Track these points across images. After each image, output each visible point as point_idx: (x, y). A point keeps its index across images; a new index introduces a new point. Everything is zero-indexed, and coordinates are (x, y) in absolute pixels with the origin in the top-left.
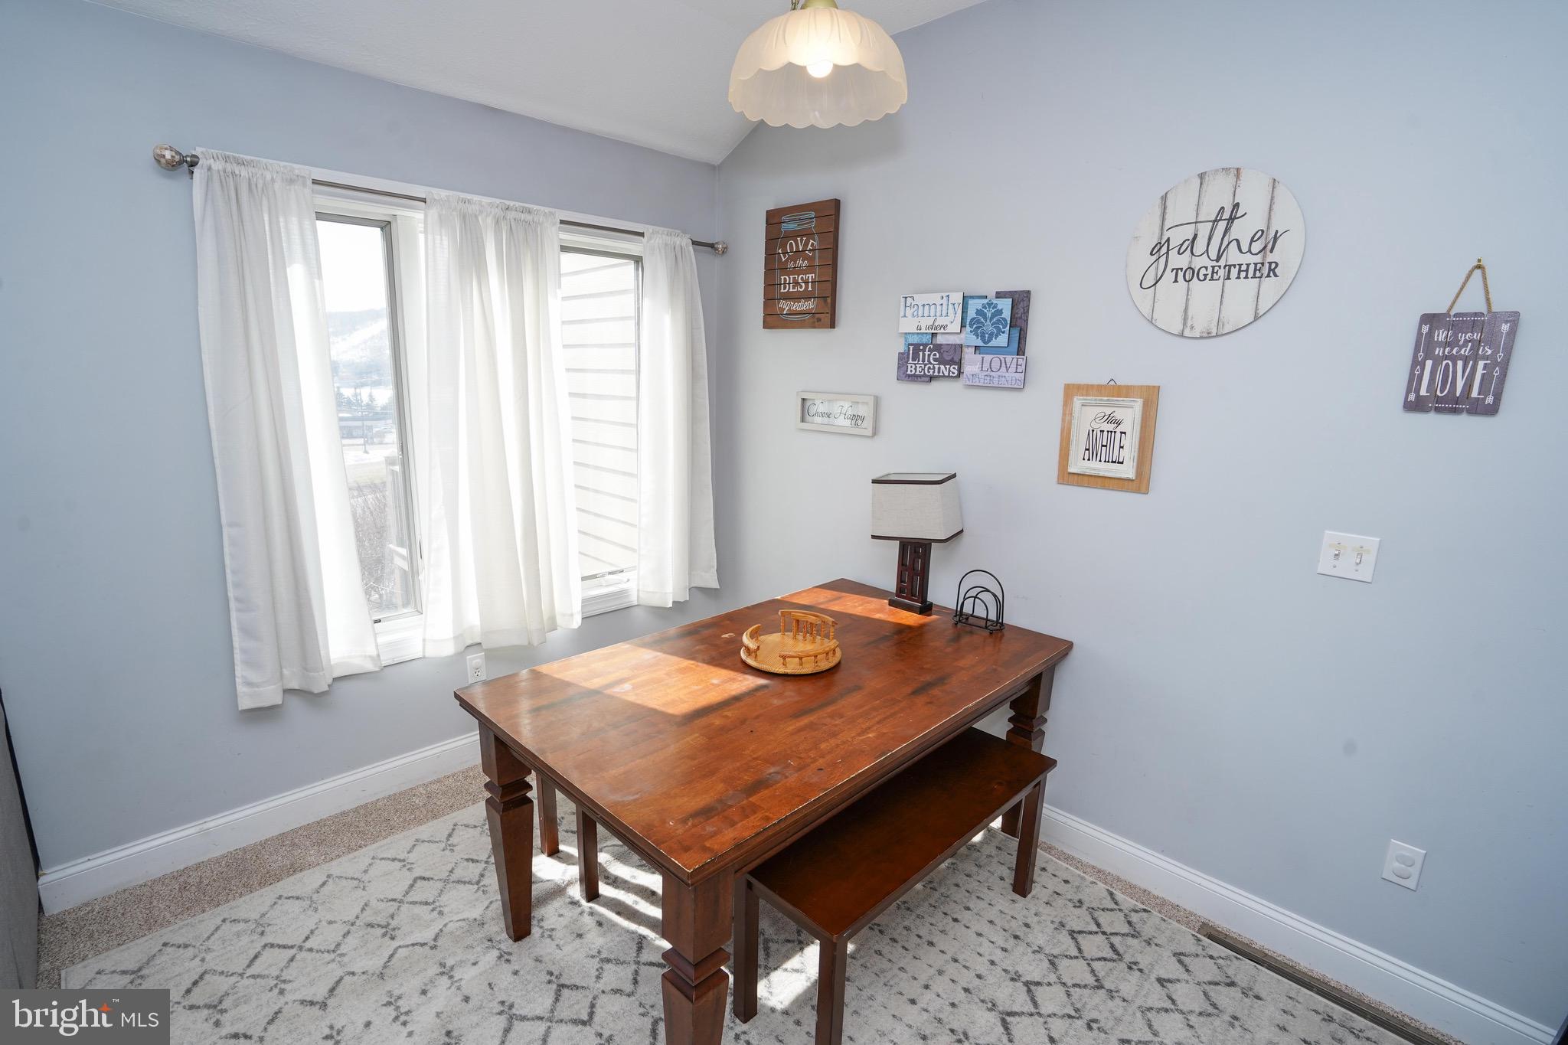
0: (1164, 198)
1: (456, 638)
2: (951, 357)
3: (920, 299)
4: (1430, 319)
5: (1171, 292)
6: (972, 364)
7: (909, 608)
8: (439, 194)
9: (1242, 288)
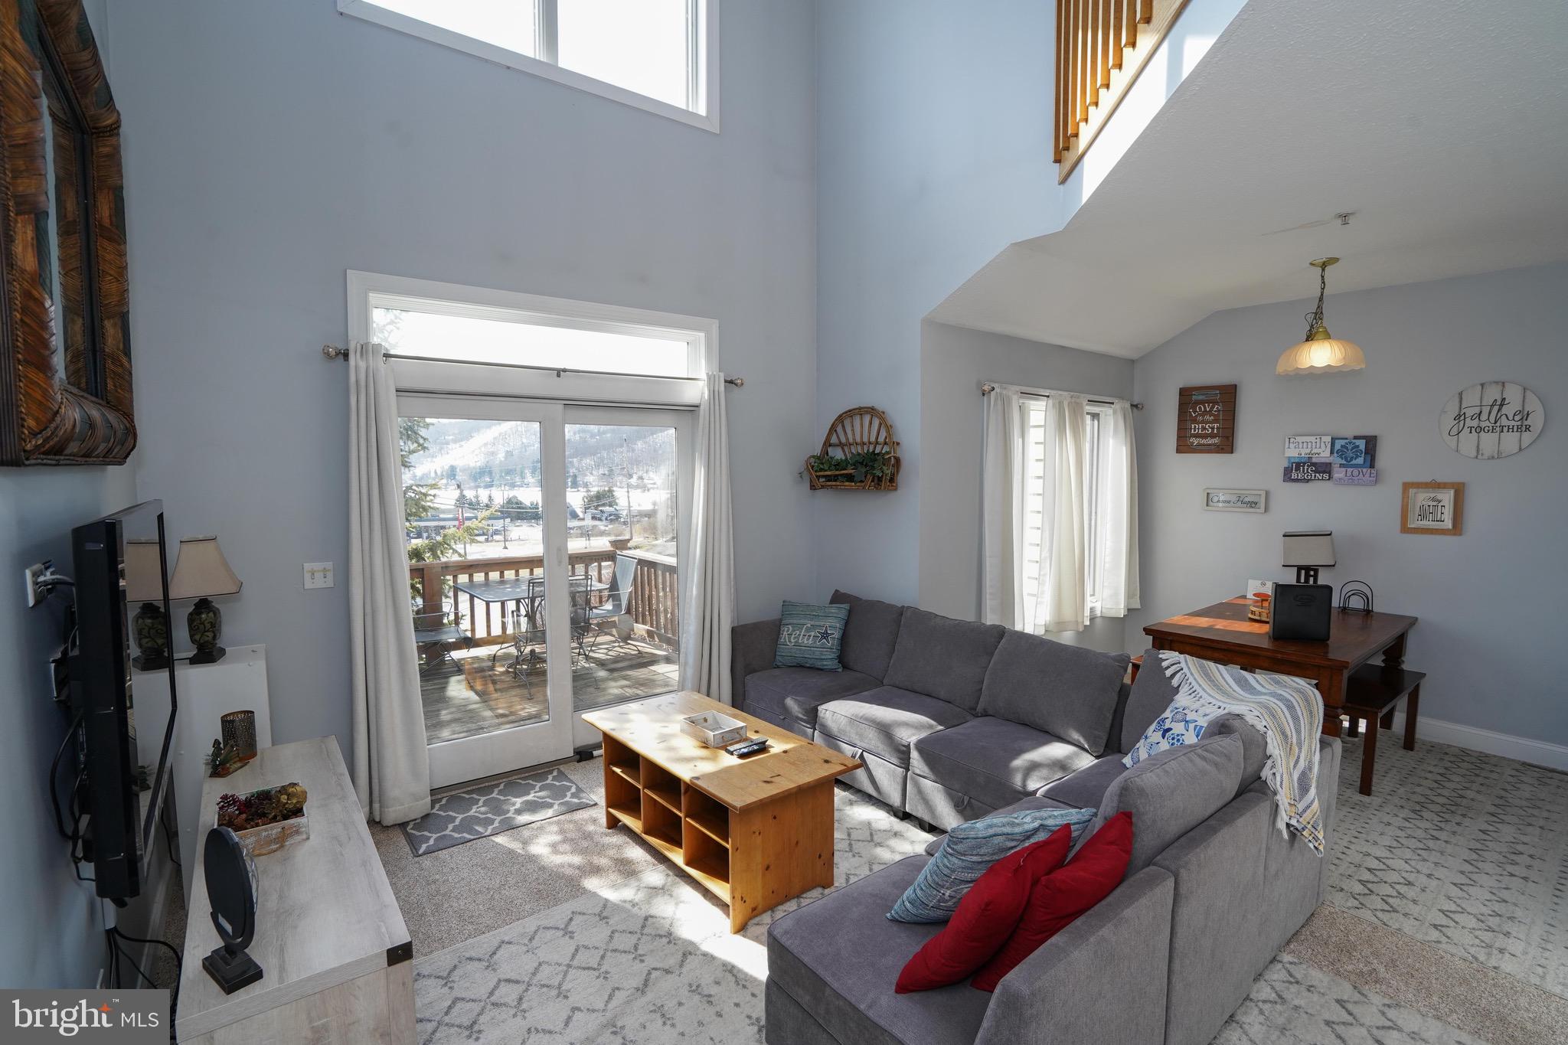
0: (1461, 394)
2: (1323, 470)
3: (1300, 439)
5: (1468, 441)
8: (1053, 392)
9: (1511, 436)
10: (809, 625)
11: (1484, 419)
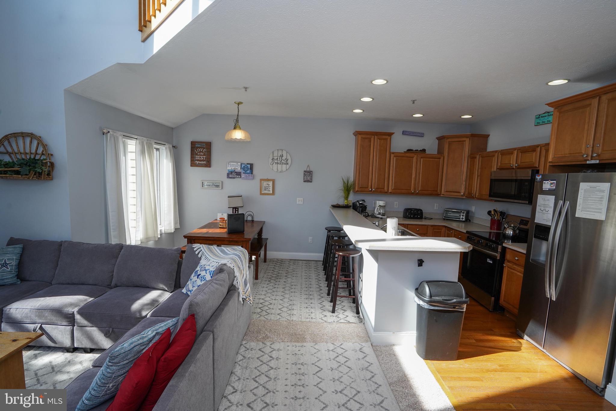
0: (273, 152)
2: (239, 174)
3: (232, 163)
4: (304, 171)
5: (275, 165)
6: (243, 176)
8: (139, 137)
9: (284, 166)
11: (278, 160)
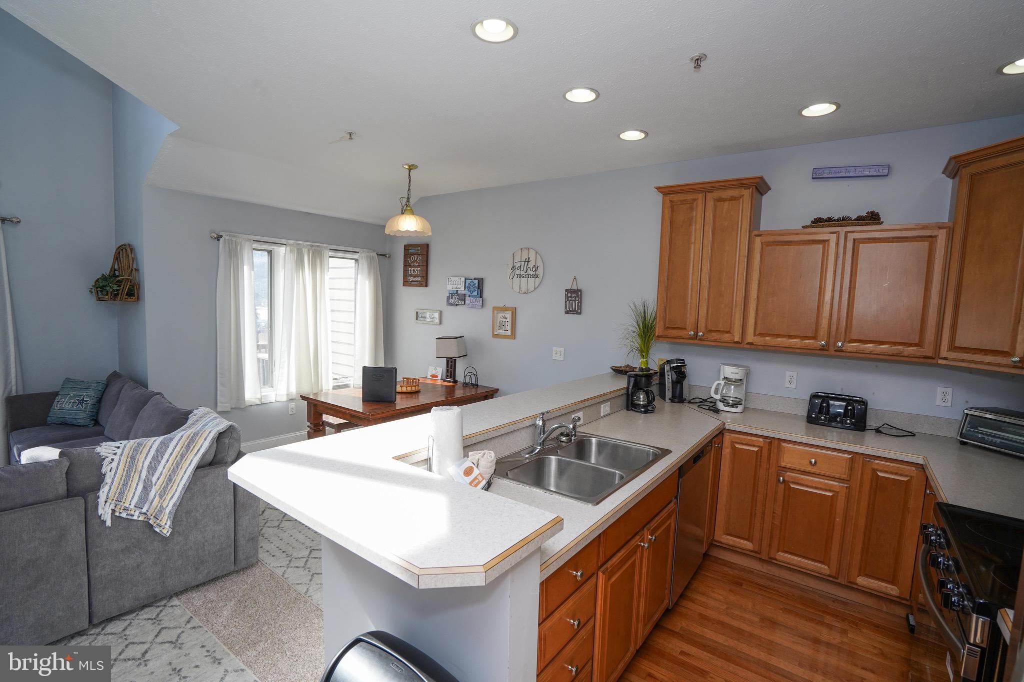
0: (513, 254)
1: (287, 395)
2: (463, 298)
3: (453, 279)
4: (567, 290)
5: (516, 280)
6: (468, 301)
7: (449, 382)
8: (291, 242)
9: (531, 280)
10: (72, 395)
11: (522, 269)
